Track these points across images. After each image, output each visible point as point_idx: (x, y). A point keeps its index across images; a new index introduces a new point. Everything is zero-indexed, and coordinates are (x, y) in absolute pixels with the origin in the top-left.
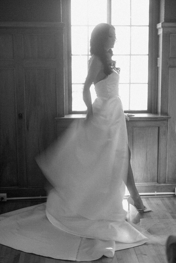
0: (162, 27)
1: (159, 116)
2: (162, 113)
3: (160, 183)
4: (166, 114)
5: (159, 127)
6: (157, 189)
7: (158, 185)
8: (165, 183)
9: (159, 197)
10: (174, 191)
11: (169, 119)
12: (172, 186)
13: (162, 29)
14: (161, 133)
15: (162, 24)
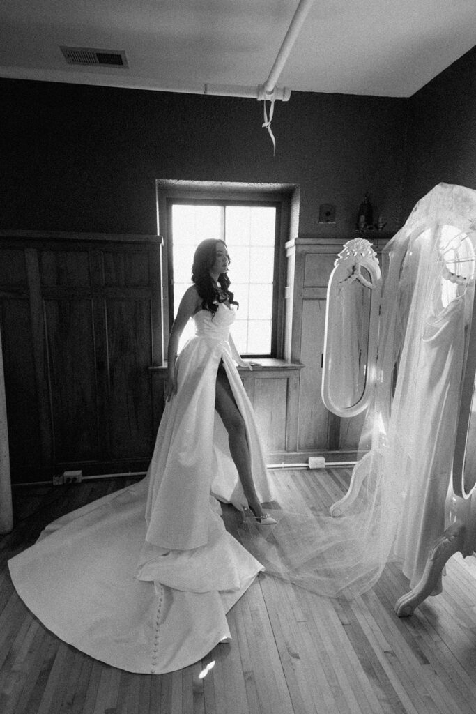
0: (296, 244)
1: (289, 364)
2: (293, 360)
3: (288, 451)
4: (298, 362)
5: (288, 379)
6: (285, 459)
7: (287, 454)
8: (295, 451)
9: (288, 470)
10: (307, 462)
11: (302, 369)
12: (304, 455)
13: (294, 248)
14: (290, 387)
15: (296, 239)
